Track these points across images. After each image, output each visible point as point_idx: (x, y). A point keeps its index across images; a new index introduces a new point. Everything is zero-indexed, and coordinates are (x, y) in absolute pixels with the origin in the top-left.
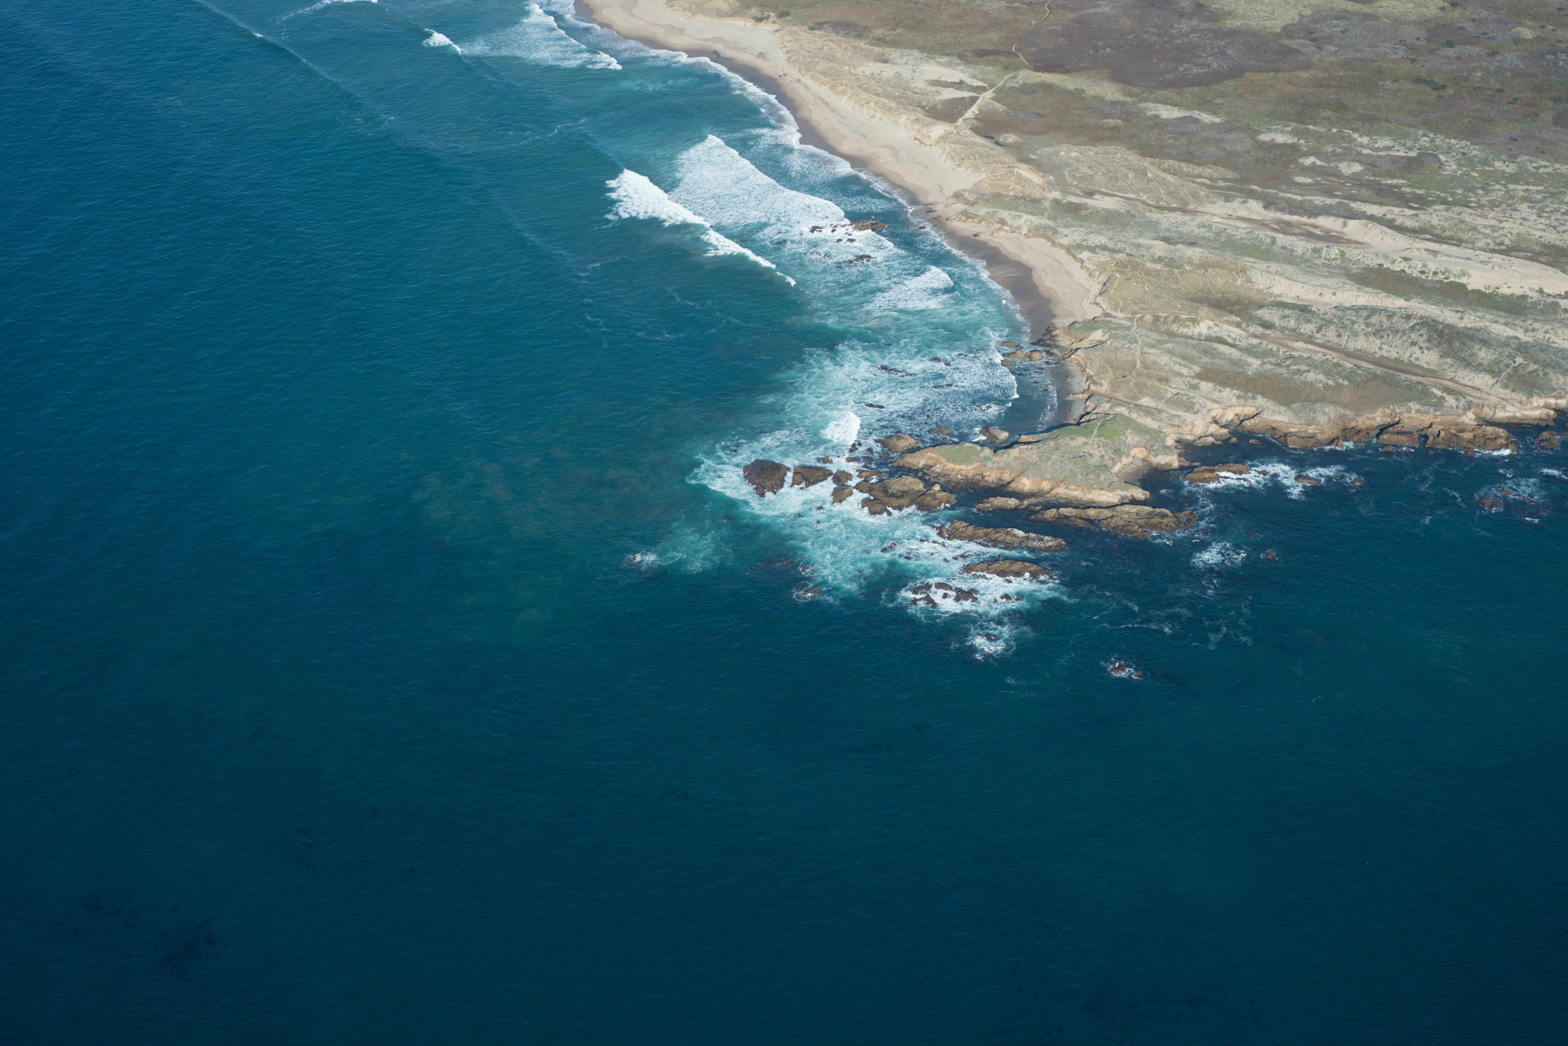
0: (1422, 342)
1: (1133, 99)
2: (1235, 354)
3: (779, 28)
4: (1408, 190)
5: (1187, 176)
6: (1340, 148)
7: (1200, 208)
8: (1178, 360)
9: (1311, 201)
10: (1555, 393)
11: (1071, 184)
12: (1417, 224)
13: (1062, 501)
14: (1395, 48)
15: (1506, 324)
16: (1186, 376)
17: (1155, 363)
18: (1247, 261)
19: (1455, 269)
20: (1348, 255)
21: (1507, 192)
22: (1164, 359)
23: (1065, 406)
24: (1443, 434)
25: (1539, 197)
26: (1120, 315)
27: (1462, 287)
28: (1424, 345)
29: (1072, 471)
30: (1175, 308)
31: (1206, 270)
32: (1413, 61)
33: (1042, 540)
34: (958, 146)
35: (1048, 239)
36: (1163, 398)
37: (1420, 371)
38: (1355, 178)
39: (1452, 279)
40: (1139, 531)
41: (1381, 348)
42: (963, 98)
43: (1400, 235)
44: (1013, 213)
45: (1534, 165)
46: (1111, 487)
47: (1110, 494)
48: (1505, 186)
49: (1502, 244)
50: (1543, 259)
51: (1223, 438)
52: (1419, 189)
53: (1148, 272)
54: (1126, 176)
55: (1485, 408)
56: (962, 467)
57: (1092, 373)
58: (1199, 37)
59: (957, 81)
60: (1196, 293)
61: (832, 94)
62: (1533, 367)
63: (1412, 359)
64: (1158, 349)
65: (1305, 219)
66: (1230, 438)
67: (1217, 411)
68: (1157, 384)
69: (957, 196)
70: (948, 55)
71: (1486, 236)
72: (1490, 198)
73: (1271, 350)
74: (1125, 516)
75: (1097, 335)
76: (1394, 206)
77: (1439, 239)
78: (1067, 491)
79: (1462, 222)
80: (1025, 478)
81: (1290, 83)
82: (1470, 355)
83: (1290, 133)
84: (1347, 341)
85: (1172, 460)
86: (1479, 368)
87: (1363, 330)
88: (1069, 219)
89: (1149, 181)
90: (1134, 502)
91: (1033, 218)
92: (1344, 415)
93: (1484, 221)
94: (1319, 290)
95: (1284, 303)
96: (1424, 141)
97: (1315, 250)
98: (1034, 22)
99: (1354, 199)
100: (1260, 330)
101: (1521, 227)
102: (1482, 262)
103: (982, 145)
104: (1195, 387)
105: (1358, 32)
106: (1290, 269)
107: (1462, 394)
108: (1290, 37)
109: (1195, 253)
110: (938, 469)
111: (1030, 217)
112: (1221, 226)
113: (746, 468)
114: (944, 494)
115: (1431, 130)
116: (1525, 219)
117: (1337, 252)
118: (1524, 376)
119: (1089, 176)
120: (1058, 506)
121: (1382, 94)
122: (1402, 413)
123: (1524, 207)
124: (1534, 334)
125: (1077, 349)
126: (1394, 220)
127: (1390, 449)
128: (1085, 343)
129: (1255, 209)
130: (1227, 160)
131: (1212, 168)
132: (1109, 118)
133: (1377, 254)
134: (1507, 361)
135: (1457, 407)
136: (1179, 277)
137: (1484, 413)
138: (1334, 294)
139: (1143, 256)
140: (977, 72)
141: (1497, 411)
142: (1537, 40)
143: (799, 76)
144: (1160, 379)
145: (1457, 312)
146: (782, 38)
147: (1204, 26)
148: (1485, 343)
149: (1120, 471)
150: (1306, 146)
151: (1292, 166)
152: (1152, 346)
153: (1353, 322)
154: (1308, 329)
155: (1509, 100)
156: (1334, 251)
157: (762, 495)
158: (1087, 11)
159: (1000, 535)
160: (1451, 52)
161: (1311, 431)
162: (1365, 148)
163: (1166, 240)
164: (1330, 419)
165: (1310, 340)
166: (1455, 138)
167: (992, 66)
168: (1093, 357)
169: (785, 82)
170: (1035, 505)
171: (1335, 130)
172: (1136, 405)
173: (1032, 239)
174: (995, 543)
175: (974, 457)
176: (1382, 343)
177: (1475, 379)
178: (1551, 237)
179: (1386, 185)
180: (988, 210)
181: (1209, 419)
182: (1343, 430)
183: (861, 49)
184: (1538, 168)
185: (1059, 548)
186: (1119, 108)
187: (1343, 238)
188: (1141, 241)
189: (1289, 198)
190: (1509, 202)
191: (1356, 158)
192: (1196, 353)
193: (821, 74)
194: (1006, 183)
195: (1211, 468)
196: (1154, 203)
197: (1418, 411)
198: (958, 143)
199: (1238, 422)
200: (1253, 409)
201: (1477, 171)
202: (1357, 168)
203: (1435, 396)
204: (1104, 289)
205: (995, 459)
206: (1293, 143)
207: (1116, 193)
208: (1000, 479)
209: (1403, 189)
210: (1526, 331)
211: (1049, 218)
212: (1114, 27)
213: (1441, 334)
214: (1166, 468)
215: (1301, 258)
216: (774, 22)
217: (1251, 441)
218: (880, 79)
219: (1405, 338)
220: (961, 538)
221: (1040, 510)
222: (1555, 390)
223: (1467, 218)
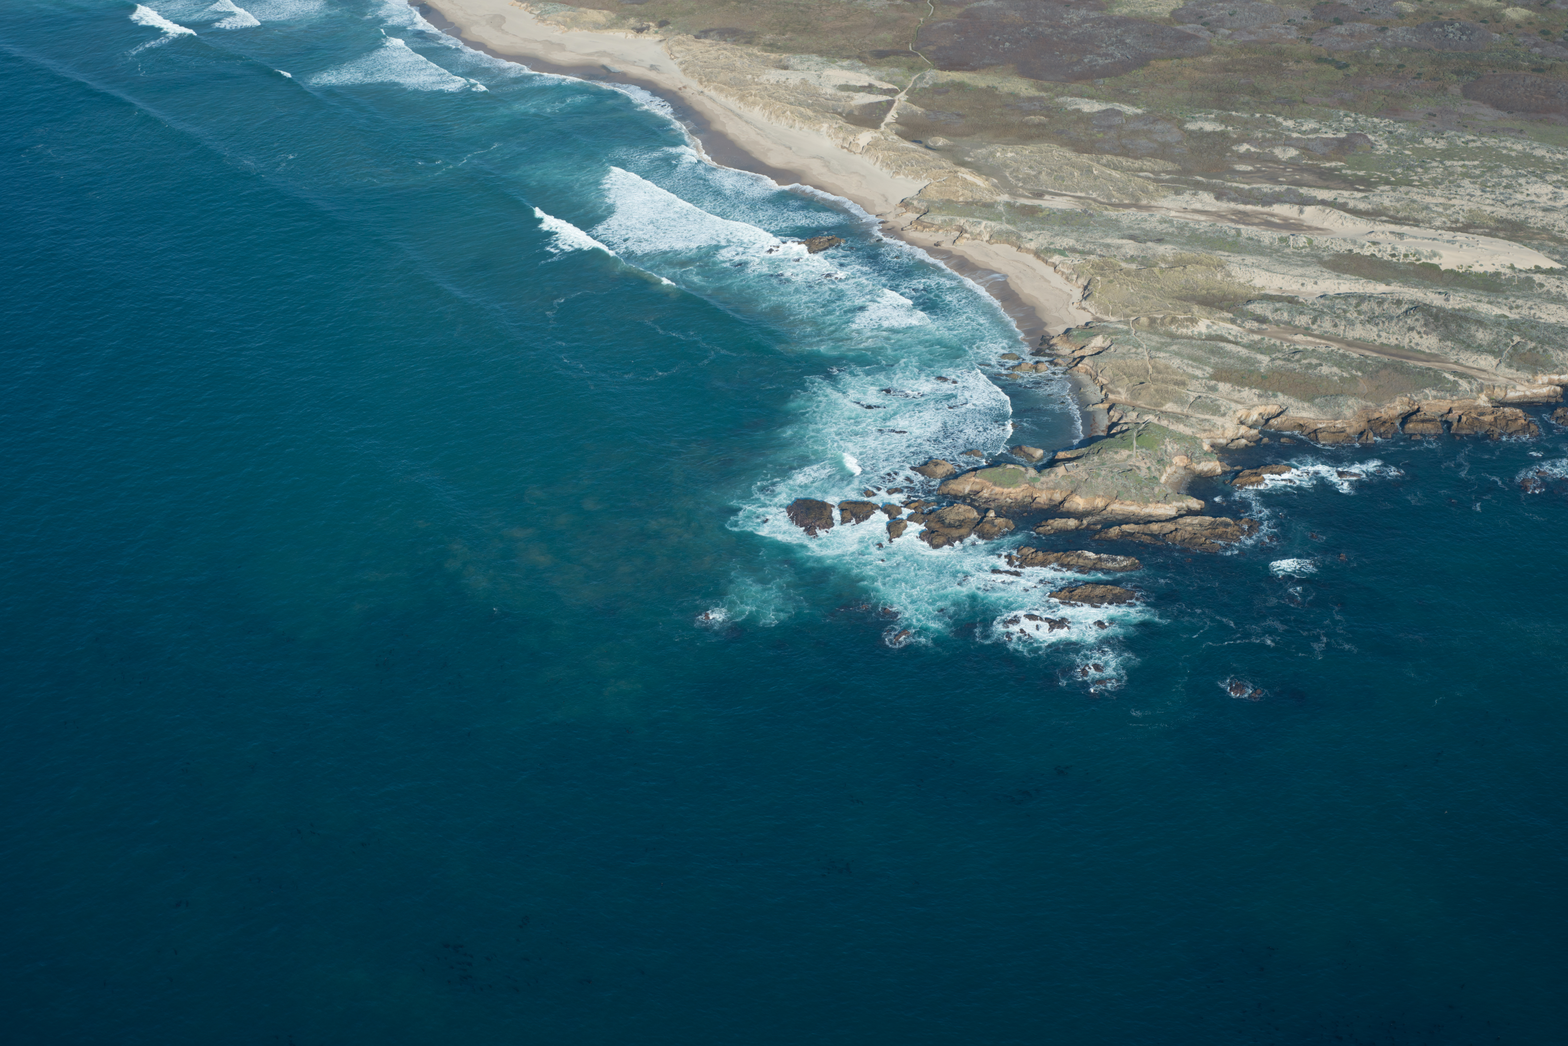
0: (1418, 326)
1: (1049, 94)
2: (1244, 352)
3: (663, 38)
4: (1349, 172)
5: (1129, 170)
6: (1269, 133)
7: (1153, 203)
8: (1190, 362)
9: (1259, 189)
10: (1557, 369)
11: (1016, 186)
12: (1370, 206)
13: (1120, 517)
14: (1286, 28)
15: (1490, 303)
16: (1202, 378)
17: (1167, 367)
18: (1221, 255)
19: (1426, 250)
20: (1315, 243)
21: (1446, 168)
22: (1176, 362)
23: (1088, 418)
24: (1464, 418)
25: (1477, 172)
26: (1113, 319)
27: (1435, 267)
28: (1422, 330)
29: (1124, 486)
30: (1166, 308)
31: (1185, 267)
32: (1308, 40)
33: (1114, 560)
34: (891, 153)
35: (1012, 244)
36: (1186, 402)
37: (1423, 356)
38: (1292, 162)
39: (1423, 260)
40: (1208, 542)
41: (1379, 336)
42: (880, 103)
43: (1359, 219)
44: (971, 220)
45: (1463, 140)
46: (1166, 499)
47: (1167, 507)
48: (1441, 162)
49: (1457, 221)
50: (1501, 234)
51: (1255, 439)
52: (1360, 170)
53: (1128, 273)
54: (1072, 174)
55: (1496, 390)
56: (1010, 490)
57: (1105, 382)
58: (1092, 27)
59: (866, 84)
60: (1180, 291)
61: (742, 105)
62: (1532, 345)
63: (1412, 344)
64: (1166, 352)
65: (1259, 208)
66: (1261, 439)
67: (1242, 412)
68: (1176, 387)
69: (905, 204)
70: (848, 57)
71: (1440, 214)
72: (1430, 176)
73: (1274, 345)
74: (1189, 528)
75: (1098, 342)
76: (1342, 189)
77: (1396, 220)
78: (1122, 507)
79: (1414, 201)
80: (1078, 497)
81: (1196, 69)
82: (1468, 337)
83: (1215, 120)
84: (1344, 330)
85: (1213, 466)
86: (1480, 349)
87: (1356, 318)
88: (1029, 223)
89: (1096, 178)
90: (1191, 512)
91: (993, 224)
92: (1366, 407)
93: (1436, 199)
94: (1301, 281)
95: (1271, 296)
96: (1348, 121)
97: (1281, 240)
98: (922, 19)
99: (1301, 184)
100: (1256, 325)
101: (1470, 203)
102: (1448, 241)
103: (915, 151)
104: (1214, 389)
105: (1247, 14)
106: (1265, 261)
107: (1472, 377)
108: (1182, 23)
109: (1166, 250)
110: (985, 494)
111: (989, 223)
112: (1182, 220)
113: (789, 509)
114: (1002, 520)
115: (1349, 109)
116: (1472, 196)
117: (1304, 240)
118: (1525, 354)
119: (1034, 176)
120: (1120, 523)
121: (1290, 76)
122: (1420, 401)
123: (1466, 182)
124: (1519, 311)
125: (1082, 358)
126: (1346, 204)
127: (1419, 437)
128: (1087, 351)
129: (1207, 200)
130: (1162, 152)
131: (1150, 161)
132: (1030, 115)
133: (1345, 240)
134: (1505, 340)
135: (1471, 390)
136: (1160, 276)
137: (1496, 394)
138: (1316, 283)
139: (1115, 256)
140: (884, 74)
141: (1508, 391)
142: (1419, 13)
143: (701, 88)
144: (1177, 383)
145: (1440, 293)
146: (669, 48)
147: (1093, 14)
148: (1481, 323)
149: (1166, 482)
150: (1235, 133)
151: (1228, 154)
152: (1158, 349)
153: (1345, 311)
154: (1303, 320)
155: (1414, 76)
156: (1302, 240)
157: (816, 535)
158: (972, 5)
159: (1072, 559)
160: (1342, 29)
161: (1339, 426)
162: (1293, 131)
163: (1132, 237)
164: (1354, 412)
165: (1307, 331)
166: (1377, 117)
167: (897, 67)
168: (1102, 365)
169: (687, 94)
170: (1095, 524)
171: (1258, 115)
172: (1162, 412)
173: (996, 245)
174: (1069, 567)
175: (1020, 479)
176: (1379, 331)
177: (1479, 360)
178: (1502, 212)
179: (1325, 168)
180: (944, 218)
181: (1236, 421)
182: (1369, 421)
183: (757, 57)
184: (1467, 143)
185: (1133, 567)
186: (1037, 104)
187: (1303, 225)
188: (1108, 241)
189: (1237, 187)
190: (1450, 180)
191: (1288, 142)
192: (1203, 354)
193: (725, 84)
194: (954, 189)
195: (1254, 471)
196: (1105, 201)
197: (1435, 397)
198: (889, 150)
199: (1263, 421)
200: (1276, 407)
201: (1408, 149)
202: (1292, 152)
203: (1449, 381)
204: (1087, 293)
205: (1043, 479)
206: (1222, 131)
207: (1064, 192)
208: (1051, 500)
209: (1344, 171)
210: (1511, 308)
211: (1008, 222)
212: (1004, 21)
213: (1436, 317)
214: (1209, 474)
215: (1270, 248)
216: (656, 32)
217: (1282, 440)
218: (786, 87)
219: (1401, 324)
220: (1033, 565)
221: (1101, 529)
222: (1557, 366)
223: (1415, 197)
